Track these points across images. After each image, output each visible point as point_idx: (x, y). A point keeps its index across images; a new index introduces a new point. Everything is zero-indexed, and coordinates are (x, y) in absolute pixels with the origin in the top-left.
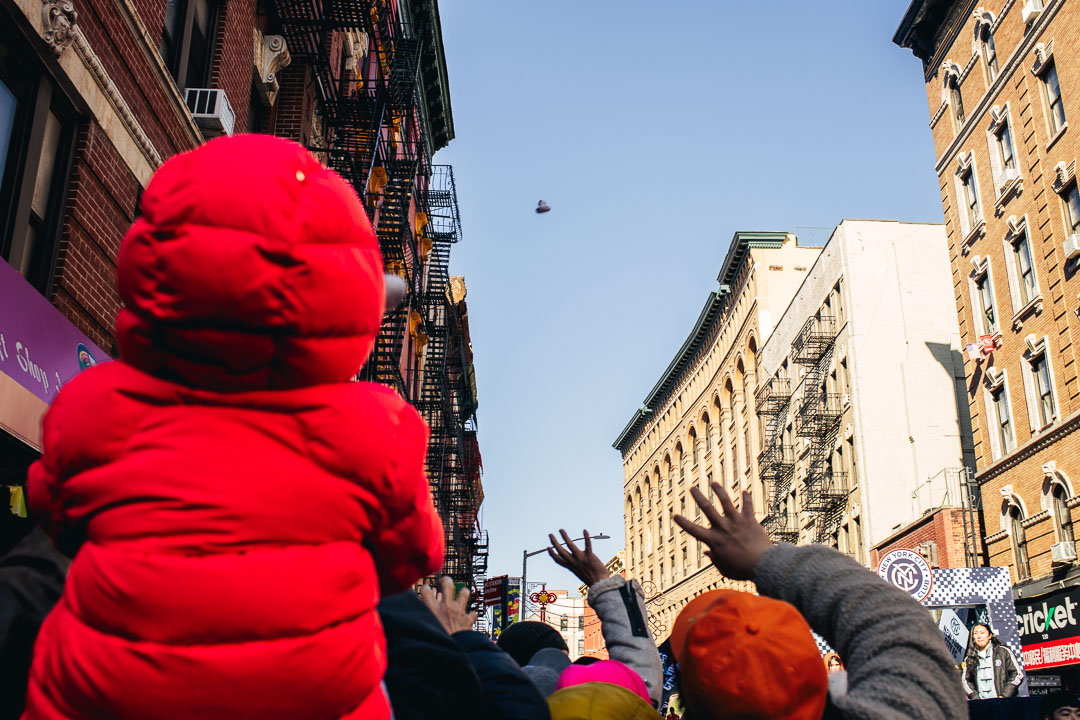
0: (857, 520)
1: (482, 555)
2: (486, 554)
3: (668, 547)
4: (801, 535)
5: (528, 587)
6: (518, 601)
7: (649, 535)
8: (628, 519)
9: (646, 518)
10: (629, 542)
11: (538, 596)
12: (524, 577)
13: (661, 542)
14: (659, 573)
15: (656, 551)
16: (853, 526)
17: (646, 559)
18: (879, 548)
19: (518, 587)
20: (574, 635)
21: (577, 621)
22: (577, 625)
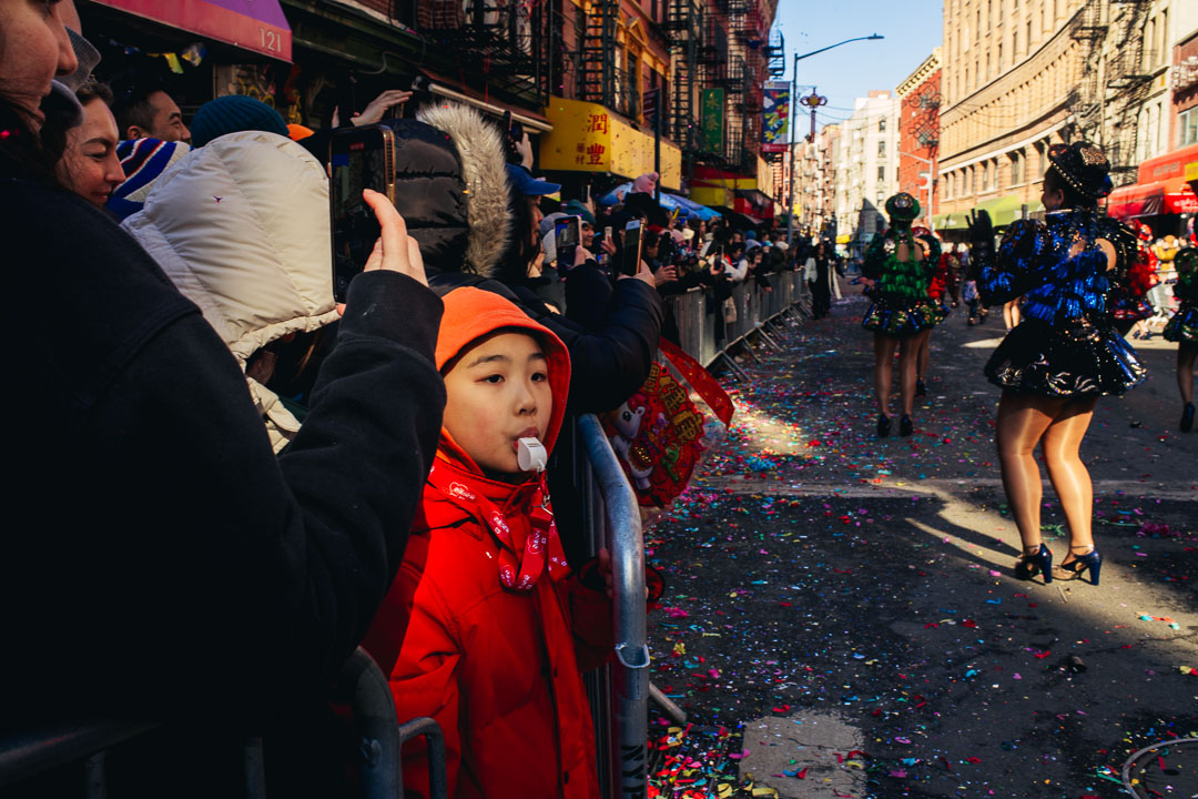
0: (1165, 12)
1: (778, 56)
2: (782, 56)
3: (984, 43)
4: (1111, 30)
5: (798, 90)
6: (788, 105)
7: (967, 30)
8: (947, 13)
9: (965, 11)
10: (947, 38)
11: (808, 99)
12: (794, 81)
13: (978, 38)
14: (974, 71)
15: (973, 48)
16: (1161, 18)
17: (962, 56)
18: (1182, 44)
19: (788, 91)
20: (893, 136)
21: (896, 122)
22: (896, 126)
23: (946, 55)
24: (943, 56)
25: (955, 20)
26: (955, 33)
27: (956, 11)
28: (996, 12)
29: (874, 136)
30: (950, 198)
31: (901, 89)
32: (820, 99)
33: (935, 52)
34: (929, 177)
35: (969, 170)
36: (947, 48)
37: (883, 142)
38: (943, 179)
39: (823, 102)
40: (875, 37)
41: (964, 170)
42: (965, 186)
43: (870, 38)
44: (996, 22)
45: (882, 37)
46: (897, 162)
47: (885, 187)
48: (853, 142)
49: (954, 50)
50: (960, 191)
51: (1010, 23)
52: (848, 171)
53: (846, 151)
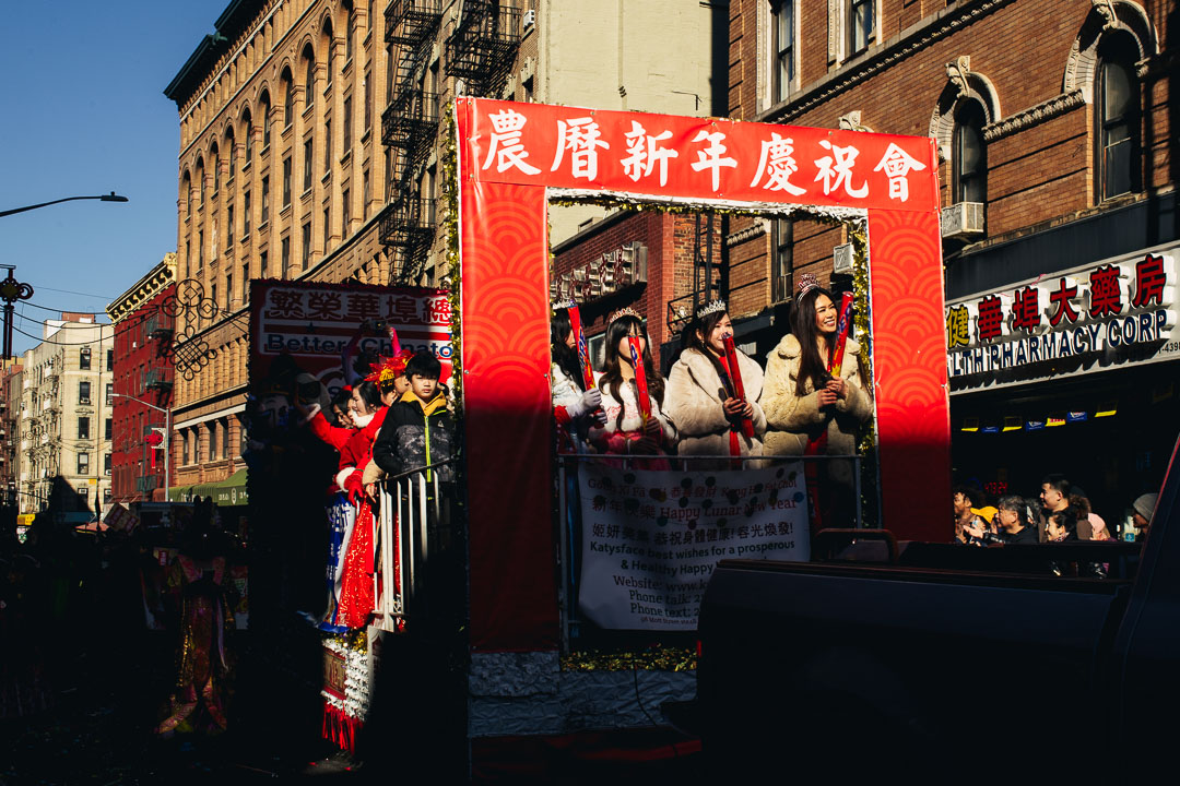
7: (214, 232)
8: (184, 207)
9: (210, 206)
10: (184, 241)
14: (225, 288)
15: (223, 256)
17: (207, 268)
20: (101, 376)
21: (105, 356)
22: (105, 363)
23: (183, 266)
24: (177, 266)
25: (196, 217)
26: (196, 236)
27: (197, 205)
28: (257, 209)
29: (72, 376)
30: (191, 463)
31: (114, 310)
32: (21, 287)
33: (167, 260)
34: (164, 432)
35: (220, 427)
36: (183, 255)
37: (86, 383)
38: (180, 437)
39: (25, 293)
40: (113, 198)
41: (211, 425)
42: (213, 448)
43: (104, 198)
44: (257, 222)
45: (124, 199)
46: (107, 412)
47: (90, 447)
48: (41, 380)
49: (195, 259)
50: (206, 456)
51: (278, 225)
52: (34, 422)
53: (30, 393)
